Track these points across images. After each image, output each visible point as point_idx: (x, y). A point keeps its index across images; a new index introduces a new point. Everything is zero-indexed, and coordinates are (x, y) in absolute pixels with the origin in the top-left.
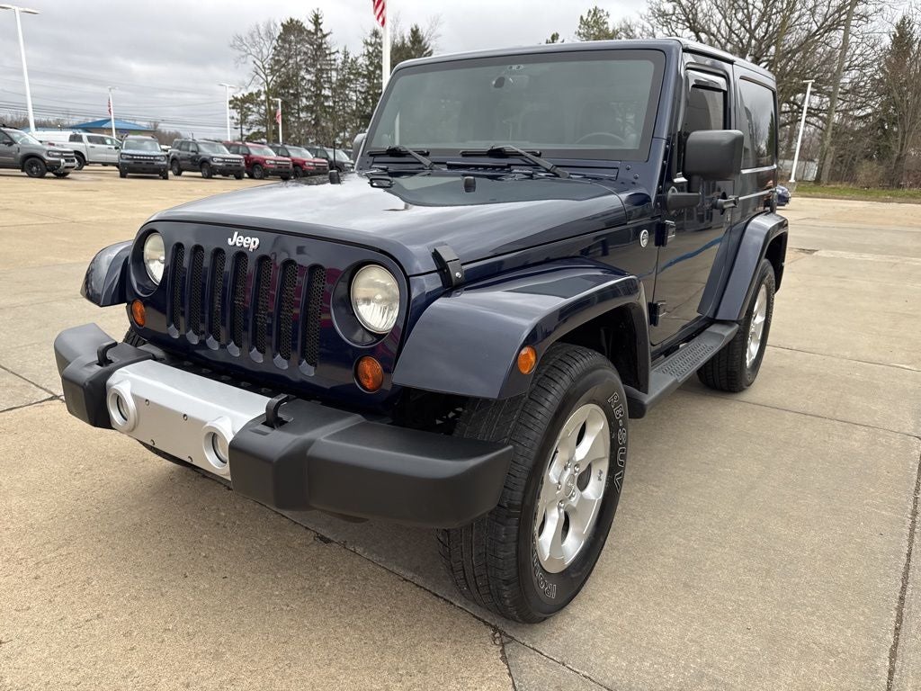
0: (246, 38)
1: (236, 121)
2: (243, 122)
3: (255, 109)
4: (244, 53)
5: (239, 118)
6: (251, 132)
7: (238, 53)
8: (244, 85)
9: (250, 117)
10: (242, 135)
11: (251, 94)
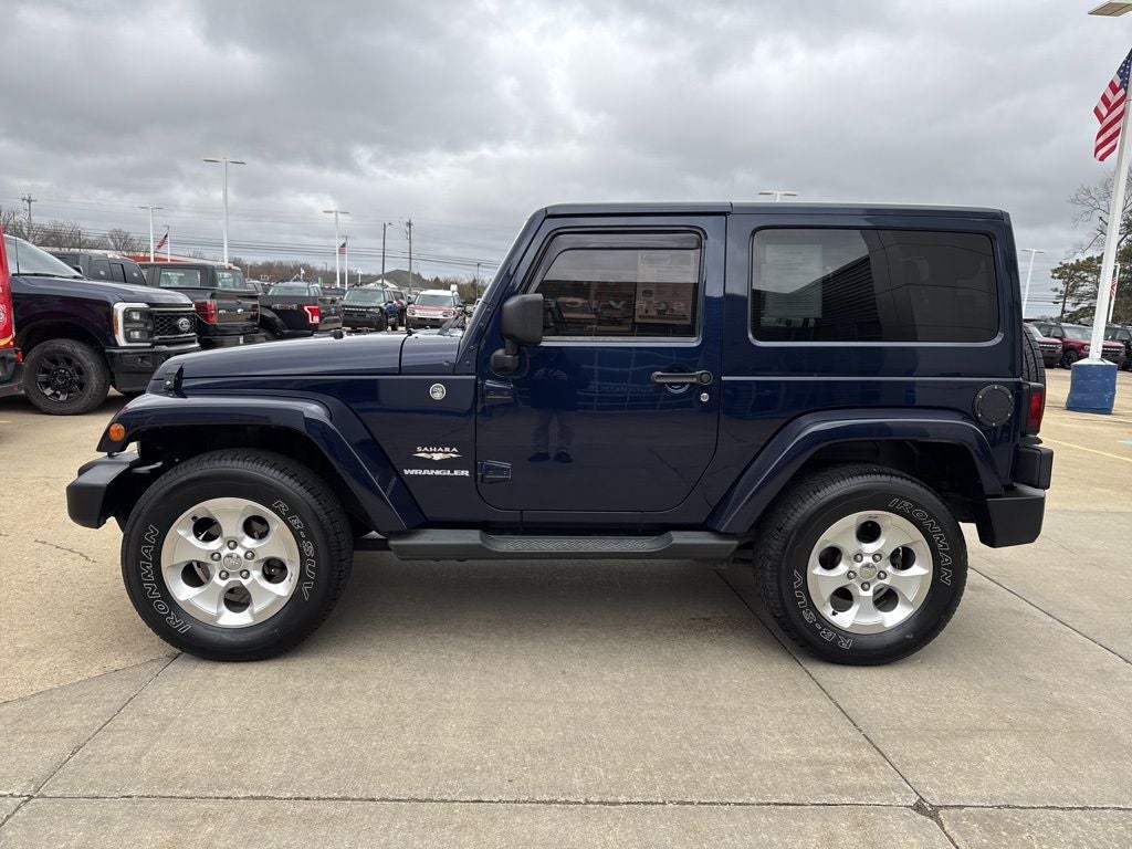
0: (1095, 189)
1: (1058, 294)
2: (1068, 294)
3: (1090, 279)
4: (1089, 208)
5: (1064, 289)
6: (1078, 308)
7: (1080, 209)
8: (1081, 248)
9: (1081, 289)
10: (1063, 311)
11: (1090, 259)
